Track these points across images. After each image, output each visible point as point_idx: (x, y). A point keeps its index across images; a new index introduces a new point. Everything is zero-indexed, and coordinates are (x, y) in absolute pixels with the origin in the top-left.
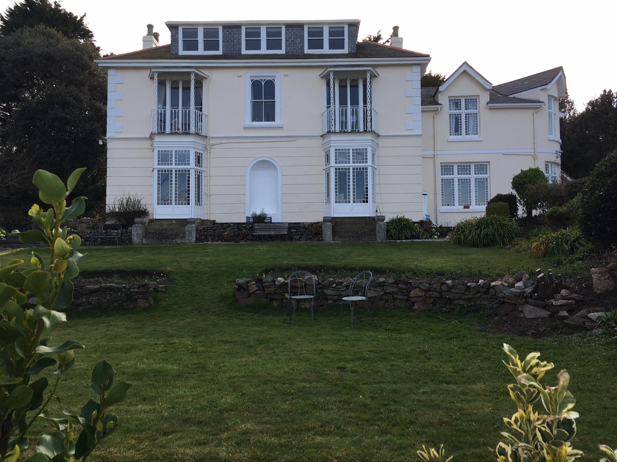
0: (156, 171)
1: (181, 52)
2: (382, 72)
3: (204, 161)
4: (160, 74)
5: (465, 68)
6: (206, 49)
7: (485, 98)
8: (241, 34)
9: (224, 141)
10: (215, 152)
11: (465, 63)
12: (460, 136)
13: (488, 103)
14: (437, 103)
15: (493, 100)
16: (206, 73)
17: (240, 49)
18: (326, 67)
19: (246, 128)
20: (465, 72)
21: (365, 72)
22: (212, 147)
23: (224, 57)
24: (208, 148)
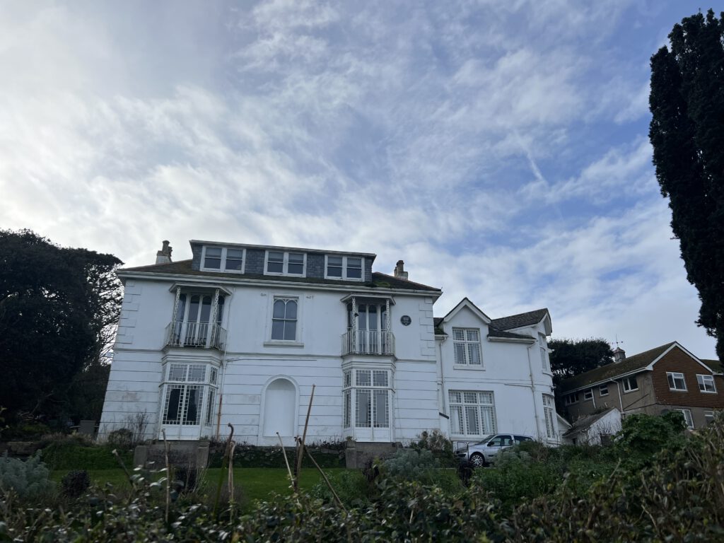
0: (166, 387)
1: (202, 269)
2: (398, 301)
3: (219, 379)
4: (183, 288)
5: (465, 303)
6: (227, 268)
7: (484, 331)
8: (264, 257)
9: (242, 357)
10: (231, 368)
11: (466, 299)
12: (464, 365)
13: (488, 336)
14: (443, 333)
15: (491, 333)
16: (230, 290)
17: (262, 271)
18: (349, 292)
19: (266, 345)
20: (466, 307)
21: (385, 300)
22: (229, 363)
23: (246, 275)
24: (225, 363)
